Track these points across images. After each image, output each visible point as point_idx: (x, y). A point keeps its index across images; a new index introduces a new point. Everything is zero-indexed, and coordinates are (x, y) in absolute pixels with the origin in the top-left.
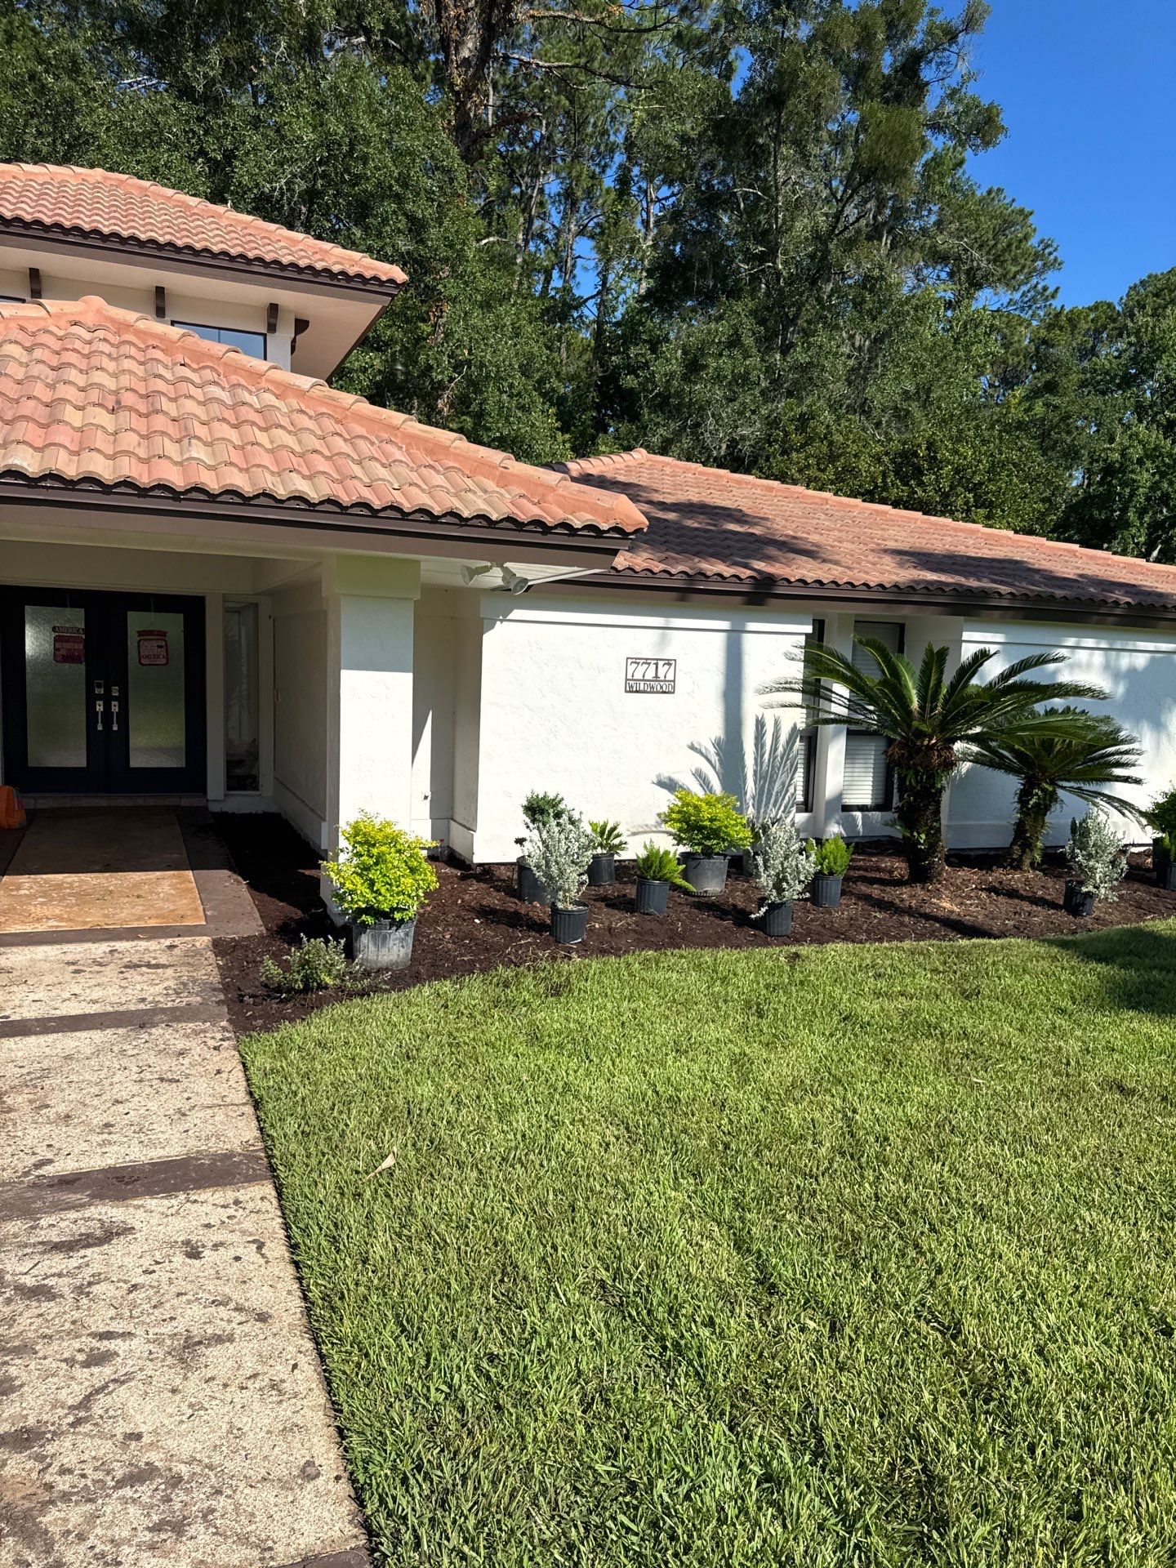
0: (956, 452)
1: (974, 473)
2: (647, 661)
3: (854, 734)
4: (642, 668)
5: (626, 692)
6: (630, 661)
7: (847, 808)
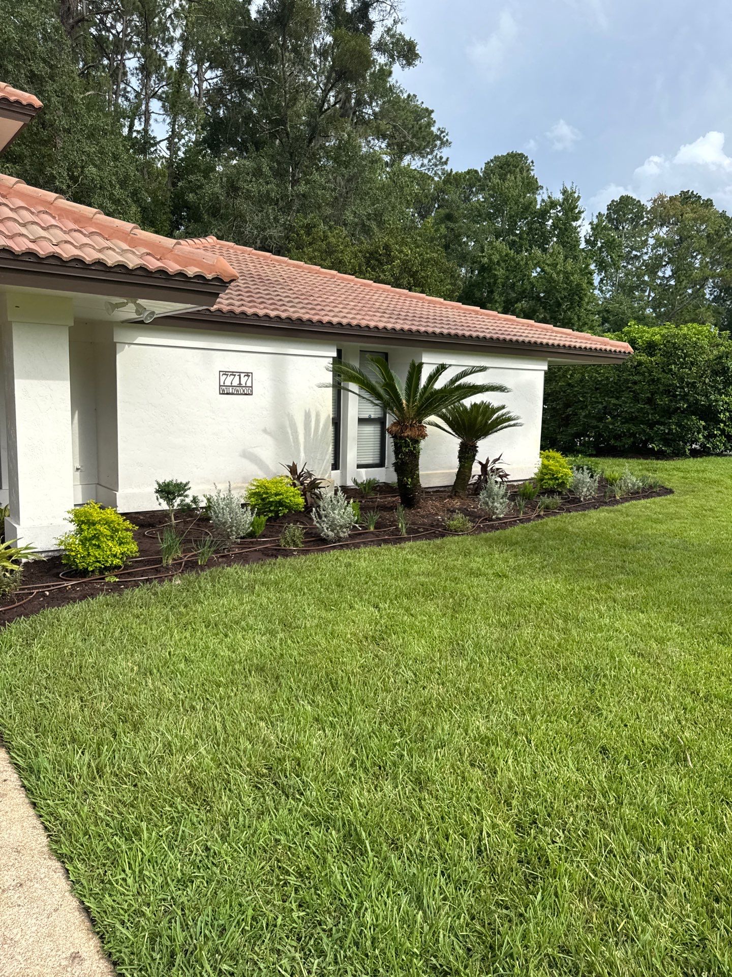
0: (401, 252)
1: (413, 265)
2: (233, 374)
3: (362, 421)
4: (230, 378)
5: (220, 394)
6: (221, 373)
7: (359, 466)
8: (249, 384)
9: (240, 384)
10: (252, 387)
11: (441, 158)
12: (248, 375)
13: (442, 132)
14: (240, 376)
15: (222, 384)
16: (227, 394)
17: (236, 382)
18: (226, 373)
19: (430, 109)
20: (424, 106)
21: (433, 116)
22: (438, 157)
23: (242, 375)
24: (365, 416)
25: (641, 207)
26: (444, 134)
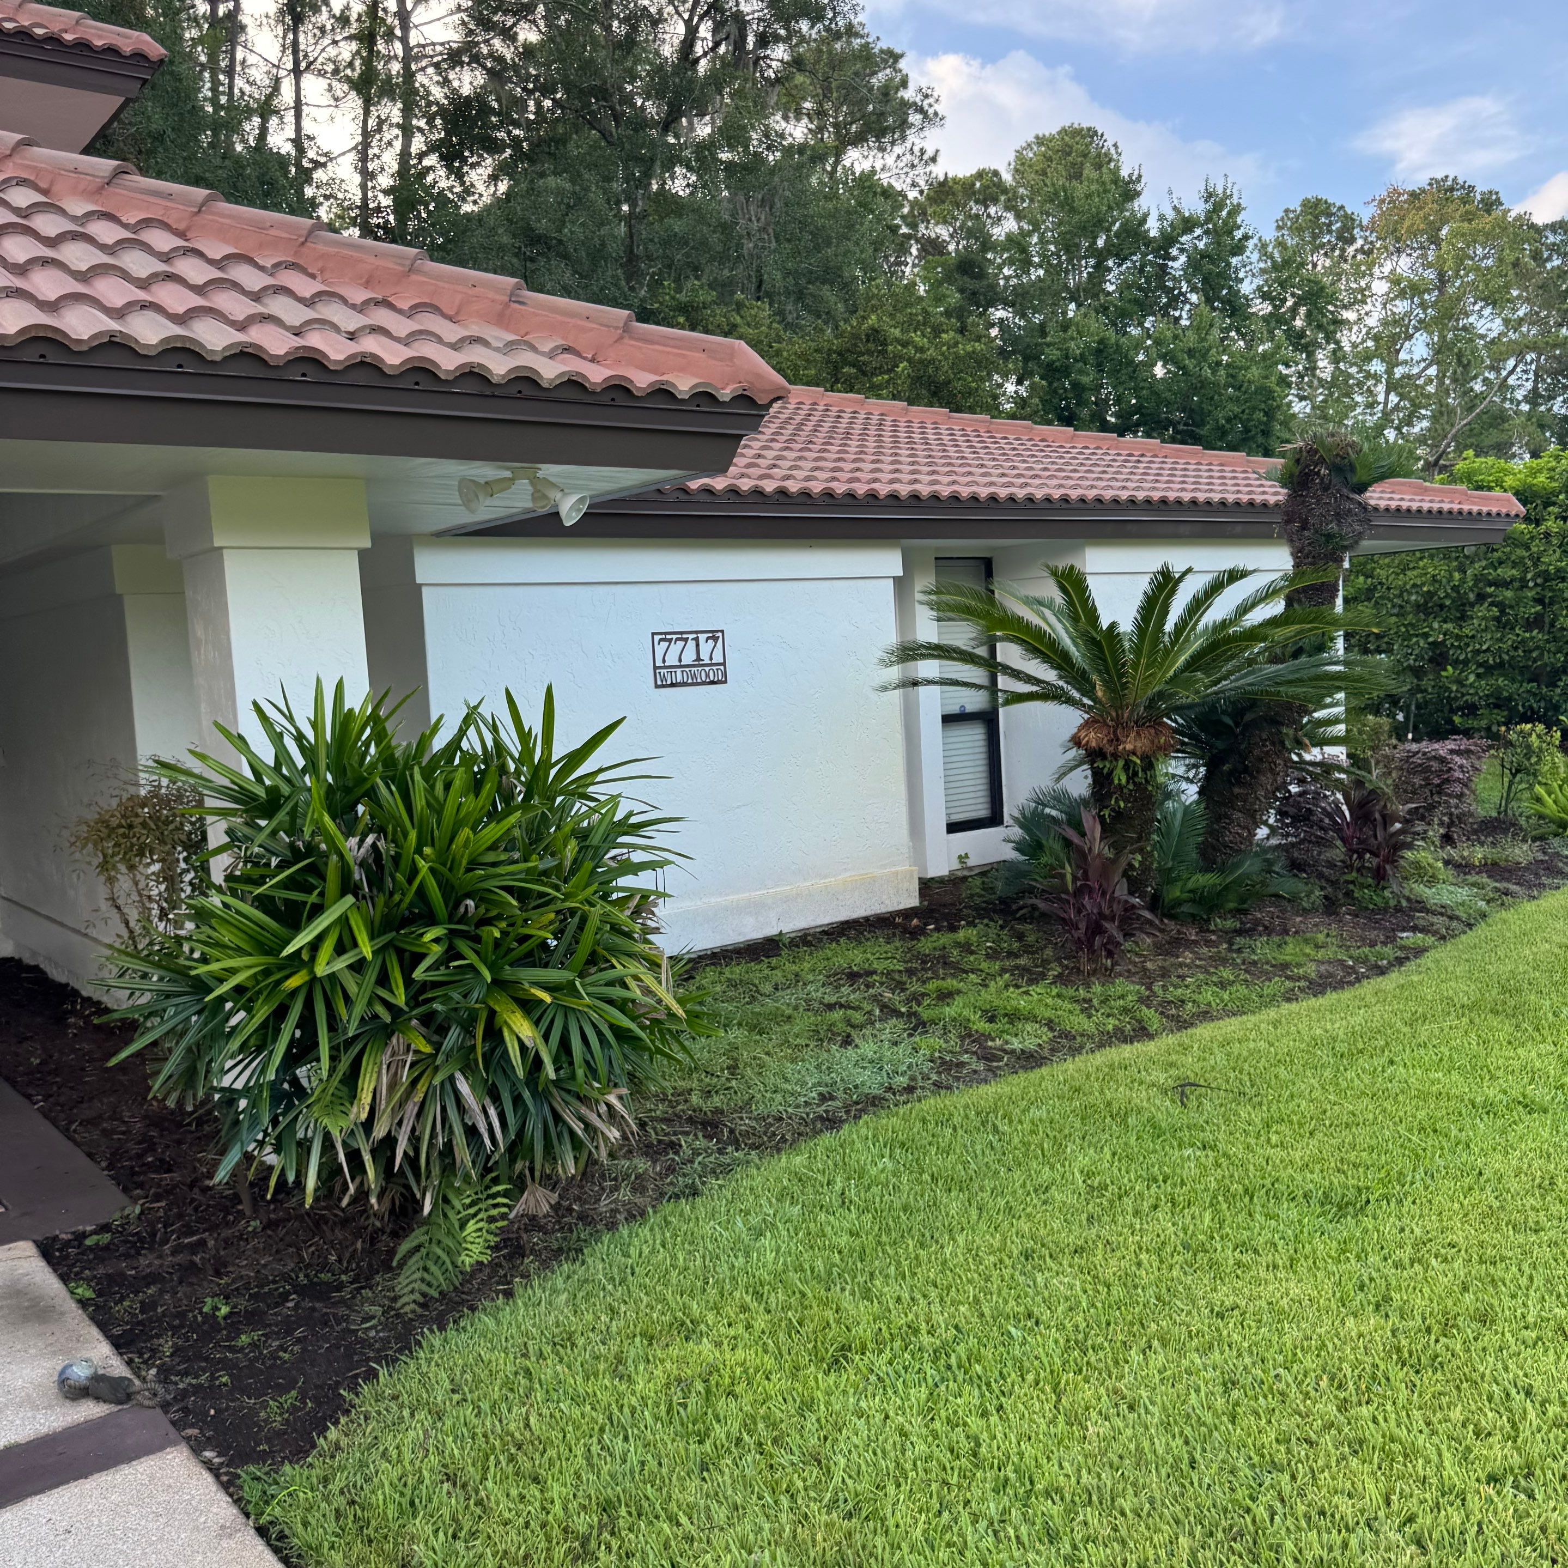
2: (682, 637)
3: (948, 720)
4: (676, 648)
5: (657, 686)
6: (657, 638)
7: (953, 828)
8: (718, 658)
9: (698, 658)
10: (724, 664)
11: (922, 152)
12: (714, 636)
13: (927, 96)
14: (697, 639)
15: (659, 663)
16: (672, 685)
17: (688, 658)
18: (665, 637)
19: (898, 50)
20: (883, 45)
21: (902, 64)
22: (916, 149)
23: (702, 637)
24: (954, 709)
25: (1349, 221)
26: (931, 100)
